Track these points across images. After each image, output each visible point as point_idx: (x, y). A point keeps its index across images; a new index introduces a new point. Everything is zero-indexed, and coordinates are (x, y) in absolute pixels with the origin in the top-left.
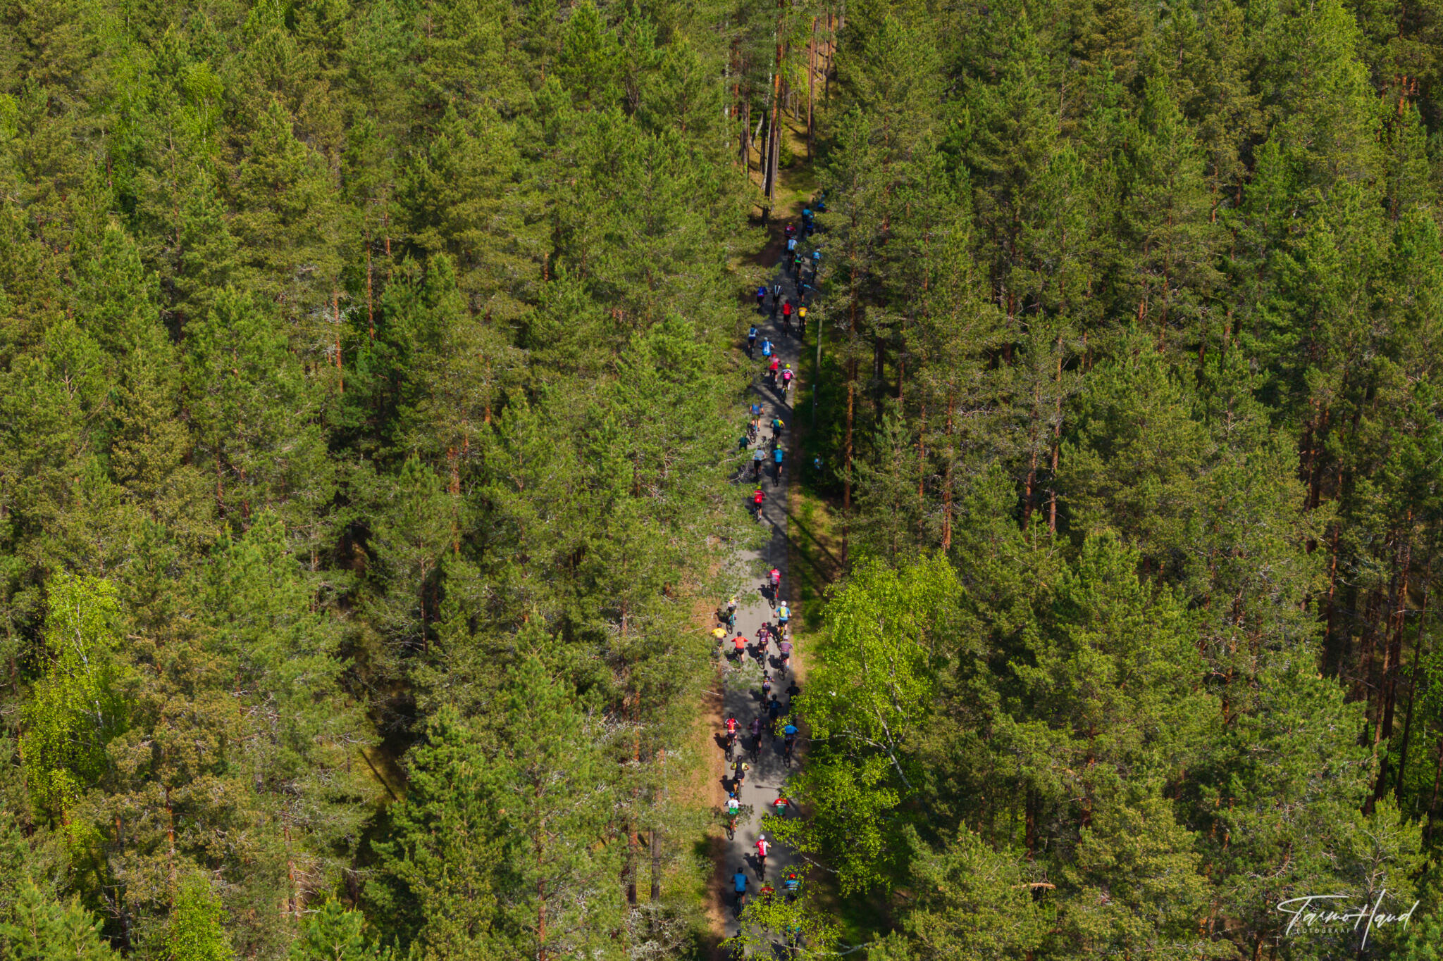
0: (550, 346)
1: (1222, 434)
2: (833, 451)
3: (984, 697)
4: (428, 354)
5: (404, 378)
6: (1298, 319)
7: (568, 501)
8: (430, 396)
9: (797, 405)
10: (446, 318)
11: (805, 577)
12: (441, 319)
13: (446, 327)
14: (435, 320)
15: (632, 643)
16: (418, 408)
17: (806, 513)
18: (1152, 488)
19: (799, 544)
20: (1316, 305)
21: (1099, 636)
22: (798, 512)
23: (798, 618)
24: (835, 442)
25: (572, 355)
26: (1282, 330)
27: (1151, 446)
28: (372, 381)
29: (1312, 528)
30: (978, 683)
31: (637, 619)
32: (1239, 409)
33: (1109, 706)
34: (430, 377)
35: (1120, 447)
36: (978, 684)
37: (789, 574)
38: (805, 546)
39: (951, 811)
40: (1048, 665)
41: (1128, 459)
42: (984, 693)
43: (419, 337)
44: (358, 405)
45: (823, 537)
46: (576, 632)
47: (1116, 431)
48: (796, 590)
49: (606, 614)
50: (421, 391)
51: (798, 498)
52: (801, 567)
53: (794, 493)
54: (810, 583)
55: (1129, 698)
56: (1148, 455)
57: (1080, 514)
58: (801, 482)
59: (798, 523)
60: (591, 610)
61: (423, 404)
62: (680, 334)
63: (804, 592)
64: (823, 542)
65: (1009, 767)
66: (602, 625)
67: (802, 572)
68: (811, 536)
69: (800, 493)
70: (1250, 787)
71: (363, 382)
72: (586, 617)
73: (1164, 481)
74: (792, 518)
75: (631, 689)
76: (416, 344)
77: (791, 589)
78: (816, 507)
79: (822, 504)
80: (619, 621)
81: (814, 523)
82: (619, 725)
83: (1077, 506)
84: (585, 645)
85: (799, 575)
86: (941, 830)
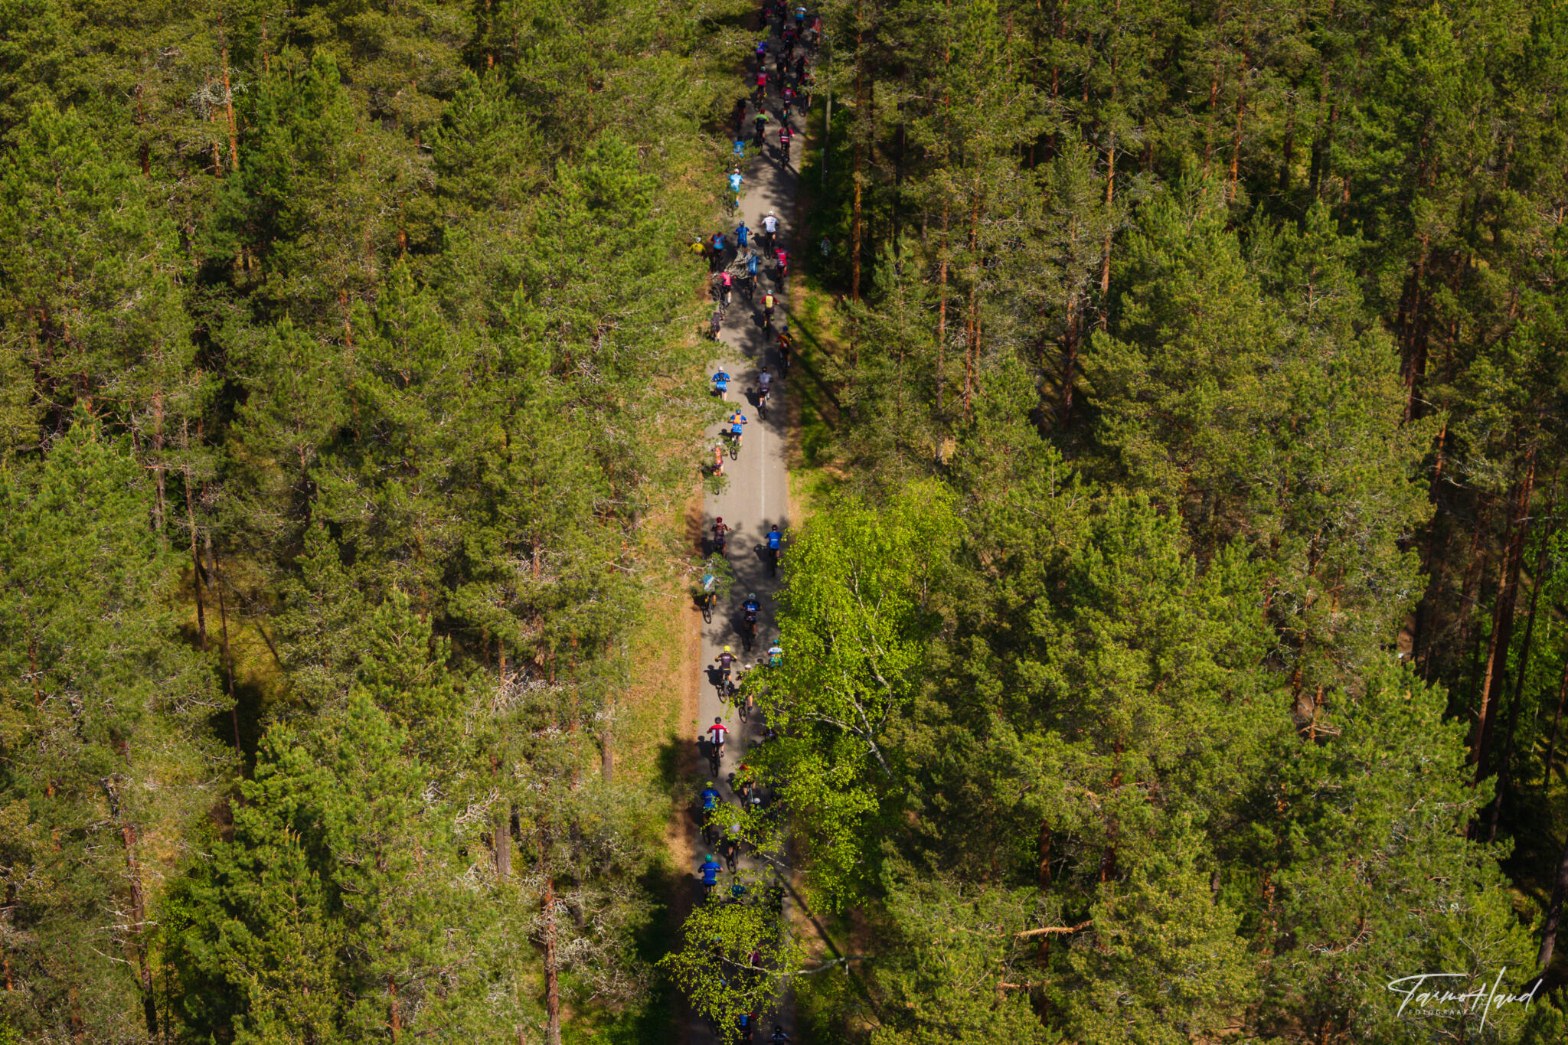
0: (460, 173)
1: (1301, 313)
2: (842, 236)
3: (982, 687)
4: (312, 176)
5: (280, 205)
6: (1403, 130)
7: (466, 397)
8: (316, 229)
9: (804, 169)
10: (330, 134)
11: (805, 395)
12: (323, 134)
13: (331, 144)
14: (316, 135)
15: (544, 589)
16: (300, 244)
17: (810, 311)
18: (1207, 396)
19: (800, 352)
20: (1428, 112)
21: (1125, 628)
22: (800, 310)
23: (795, 449)
24: (845, 226)
25: (485, 186)
26: (1384, 146)
27: (1206, 341)
28: (246, 201)
29: (1414, 445)
30: (975, 668)
31: (552, 555)
32: (1324, 282)
33: (1139, 717)
34: (314, 206)
35: (1167, 340)
36: (974, 671)
37: (787, 391)
38: (807, 354)
39: (940, 832)
40: (1060, 660)
41: (1176, 356)
42: (982, 682)
43: (297, 154)
44: (231, 230)
45: (830, 343)
46: (475, 571)
47: (1161, 319)
48: (794, 413)
49: (512, 548)
50: (302, 222)
51: (802, 291)
52: (801, 382)
53: (797, 284)
54: (812, 403)
55: (1167, 708)
56: (1202, 353)
57: (1115, 424)
58: (805, 270)
59: (799, 324)
60: (493, 545)
61: (305, 239)
62: (617, 165)
63: (804, 415)
64: (828, 348)
65: (1008, 792)
66: (506, 562)
67: (802, 389)
68: (814, 340)
69: (803, 285)
70: (1315, 840)
71: (236, 203)
72: (486, 553)
73: (1223, 386)
74: (793, 318)
75: (542, 644)
76: (295, 163)
77: (788, 412)
78: (823, 302)
79: (829, 299)
80: (530, 557)
81: (820, 324)
82: (532, 685)
83: (1112, 414)
84: (487, 587)
85: (798, 392)
86: (928, 853)
